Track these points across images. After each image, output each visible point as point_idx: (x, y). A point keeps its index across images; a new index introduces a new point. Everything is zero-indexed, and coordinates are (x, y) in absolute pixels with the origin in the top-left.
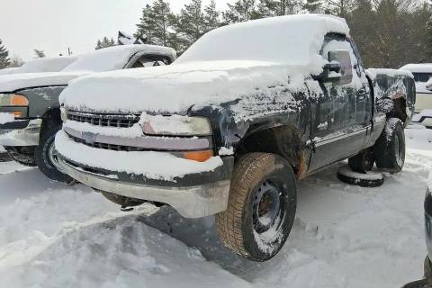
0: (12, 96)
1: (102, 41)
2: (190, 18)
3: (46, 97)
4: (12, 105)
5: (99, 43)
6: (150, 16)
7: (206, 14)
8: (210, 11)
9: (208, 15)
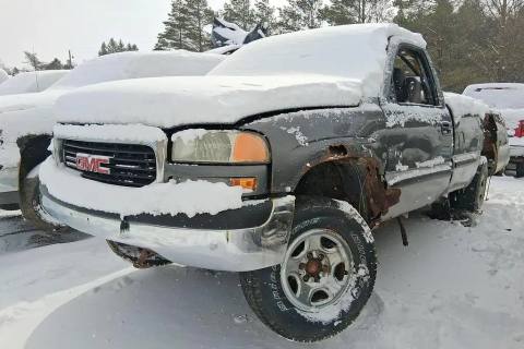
0: (233, 135)
1: (107, 44)
2: (237, 15)
3: (300, 138)
4: (232, 160)
5: (104, 46)
6: (183, 11)
7: (257, 10)
8: (262, 7)
9: (259, 12)
